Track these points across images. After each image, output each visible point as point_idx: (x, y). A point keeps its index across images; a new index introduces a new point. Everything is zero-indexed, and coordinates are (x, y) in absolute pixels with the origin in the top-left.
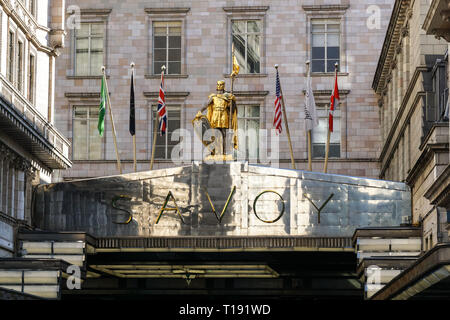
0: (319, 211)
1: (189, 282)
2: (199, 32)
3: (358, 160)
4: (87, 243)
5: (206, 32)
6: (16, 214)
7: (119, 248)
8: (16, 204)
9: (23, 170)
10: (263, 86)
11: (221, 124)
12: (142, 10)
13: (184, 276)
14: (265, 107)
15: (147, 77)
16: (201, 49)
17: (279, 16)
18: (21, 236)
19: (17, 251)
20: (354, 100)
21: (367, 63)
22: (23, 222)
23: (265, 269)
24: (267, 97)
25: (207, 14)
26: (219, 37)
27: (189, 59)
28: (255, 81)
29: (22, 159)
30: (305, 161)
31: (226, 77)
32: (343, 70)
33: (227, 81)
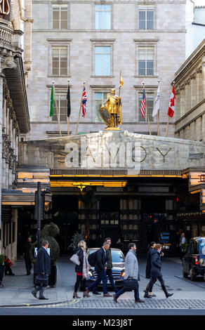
0: (164, 157)
1: (82, 190)
2: (77, 52)
5: (81, 52)
7: (61, 174)
11: (113, 111)
12: (46, 40)
13: (79, 187)
15: (48, 77)
16: (78, 62)
17: (121, 45)
25: (82, 42)
26: (88, 55)
27: (72, 67)
30: (135, 123)
31: (92, 77)
32: (155, 74)
33: (93, 79)
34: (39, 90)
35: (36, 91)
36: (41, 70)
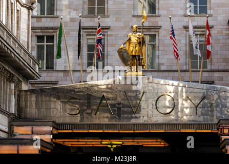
0: (196, 107)
1: (112, 150)
3: (218, 71)
4: (54, 128)
6: (9, 110)
7: (72, 129)
8: (10, 103)
9: (13, 82)
10: (158, 22)
11: (135, 52)
13: (109, 146)
14: (158, 36)
18: (13, 123)
19: (11, 132)
20: (216, 32)
21: (224, 8)
22: (14, 114)
23: (161, 142)
24: (160, 30)
27: (110, 5)
28: (153, 19)
29: (13, 76)
30: (185, 71)
31: (134, 16)
32: (209, 12)
33: (135, 19)
34: (71, 33)
35: (69, 34)
36: (74, 10)
